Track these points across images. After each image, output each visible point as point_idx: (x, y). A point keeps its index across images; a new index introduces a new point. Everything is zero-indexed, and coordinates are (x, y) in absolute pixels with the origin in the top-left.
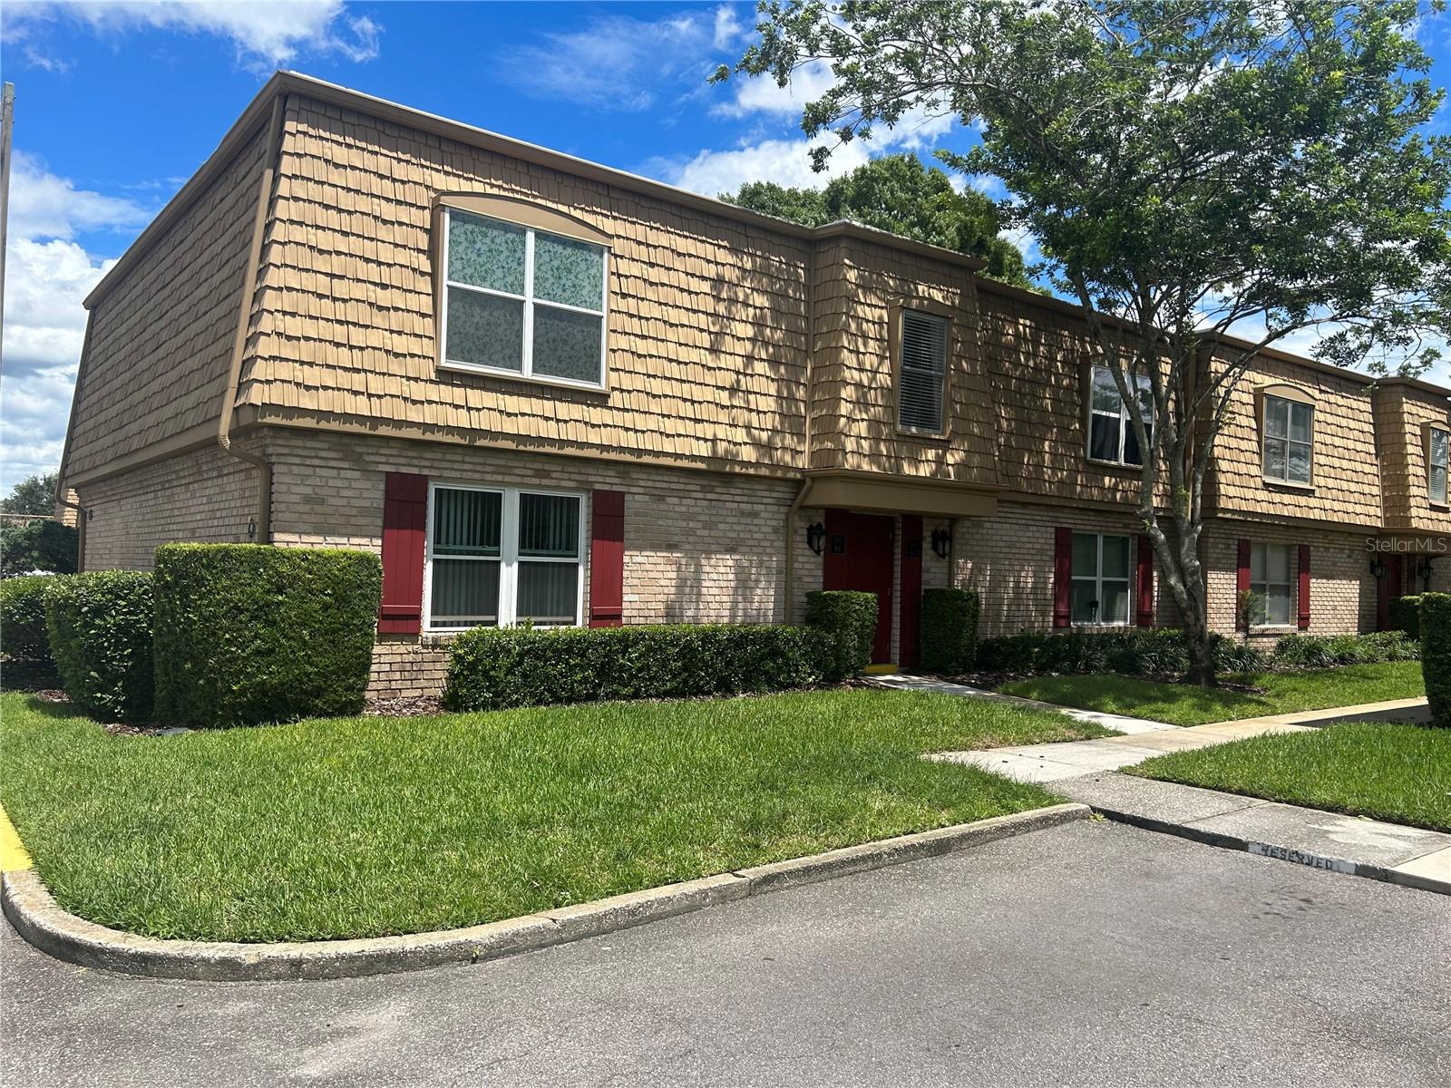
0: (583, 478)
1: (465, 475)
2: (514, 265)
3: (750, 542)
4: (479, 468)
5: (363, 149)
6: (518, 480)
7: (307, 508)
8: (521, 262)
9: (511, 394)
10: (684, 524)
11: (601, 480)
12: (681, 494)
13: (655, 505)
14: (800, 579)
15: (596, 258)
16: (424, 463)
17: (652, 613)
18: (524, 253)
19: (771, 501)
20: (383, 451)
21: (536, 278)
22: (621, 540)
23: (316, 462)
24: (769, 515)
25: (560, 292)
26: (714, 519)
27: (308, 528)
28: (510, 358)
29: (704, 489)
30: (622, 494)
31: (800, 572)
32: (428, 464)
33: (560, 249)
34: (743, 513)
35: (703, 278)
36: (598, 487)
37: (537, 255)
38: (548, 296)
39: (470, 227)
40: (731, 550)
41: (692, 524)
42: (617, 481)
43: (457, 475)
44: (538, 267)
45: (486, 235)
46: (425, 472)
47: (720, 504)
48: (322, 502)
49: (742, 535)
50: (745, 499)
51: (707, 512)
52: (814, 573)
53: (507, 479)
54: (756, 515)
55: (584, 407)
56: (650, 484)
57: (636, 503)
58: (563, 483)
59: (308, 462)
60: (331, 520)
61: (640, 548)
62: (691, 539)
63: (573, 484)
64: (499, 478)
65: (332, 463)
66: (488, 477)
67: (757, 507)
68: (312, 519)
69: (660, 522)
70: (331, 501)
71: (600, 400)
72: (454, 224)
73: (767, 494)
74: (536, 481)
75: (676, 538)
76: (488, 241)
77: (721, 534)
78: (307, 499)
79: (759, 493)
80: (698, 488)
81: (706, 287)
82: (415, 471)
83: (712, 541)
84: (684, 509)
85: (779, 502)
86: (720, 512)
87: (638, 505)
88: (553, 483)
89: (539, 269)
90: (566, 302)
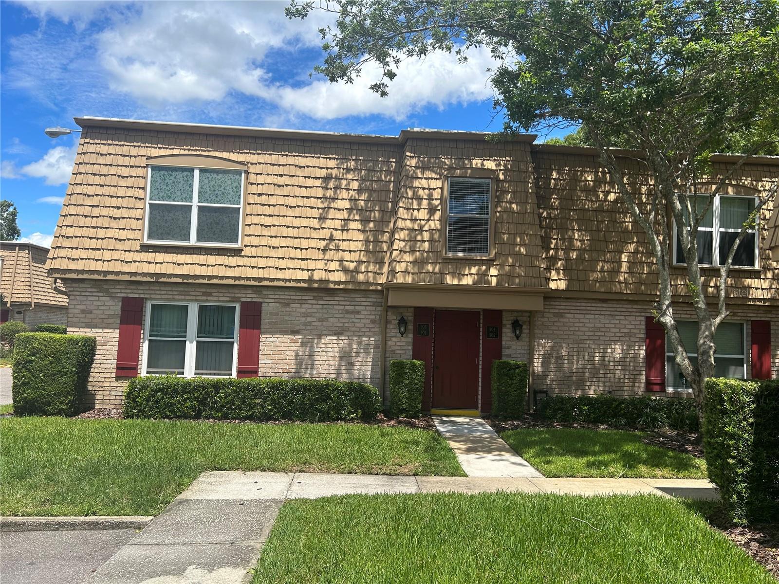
0: (233, 295)
1: (163, 297)
2: (187, 188)
3: (353, 329)
4: (170, 293)
5: (116, 145)
6: (194, 298)
7: (83, 316)
8: (191, 186)
9: (182, 254)
10: (304, 319)
11: (244, 296)
12: (300, 302)
13: (283, 309)
14: (394, 351)
15: (238, 177)
16: (140, 292)
17: (281, 370)
18: (193, 181)
19: (369, 304)
20: (118, 287)
21: (200, 192)
22: (260, 329)
23: (87, 294)
24: (367, 312)
25: (214, 198)
26: (326, 316)
27: (83, 325)
28: (184, 235)
29: (315, 298)
30: (261, 303)
31: (393, 347)
32: (142, 292)
33: (215, 176)
34: (348, 312)
35: (317, 178)
36: (243, 299)
37: (200, 181)
38: (207, 201)
39: (162, 173)
40: (338, 334)
41: (309, 319)
42: (255, 296)
43: (159, 296)
44: (201, 187)
45: (171, 175)
46: (142, 296)
47: (330, 307)
48: (91, 312)
49: (346, 325)
50: (348, 303)
51: (321, 312)
52: (406, 348)
53: (187, 297)
54: (358, 312)
55: (226, 257)
56: (277, 297)
57: (270, 307)
58: (221, 299)
59: (83, 294)
60: (95, 321)
61: (273, 333)
62: (309, 328)
63: (228, 299)
64: (183, 297)
65: (94, 294)
66: (177, 297)
67: (357, 308)
68: (86, 320)
69: (287, 318)
70: (95, 312)
71: (237, 252)
72: (154, 172)
73: (364, 300)
74: (205, 298)
75: (298, 327)
76: (172, 178)
77: (331, 324)
78: (83, 311)
79: (357, 299)
80: (312, 298)
81: (318, 183)
82: (137, 296)
83: (324, 328)
84: (303, 310)
85: (374, 304)
86: (329, 311)
87: (271, 309)
88: (215, 298)
89: (202, 188)
90: (218, 203)
